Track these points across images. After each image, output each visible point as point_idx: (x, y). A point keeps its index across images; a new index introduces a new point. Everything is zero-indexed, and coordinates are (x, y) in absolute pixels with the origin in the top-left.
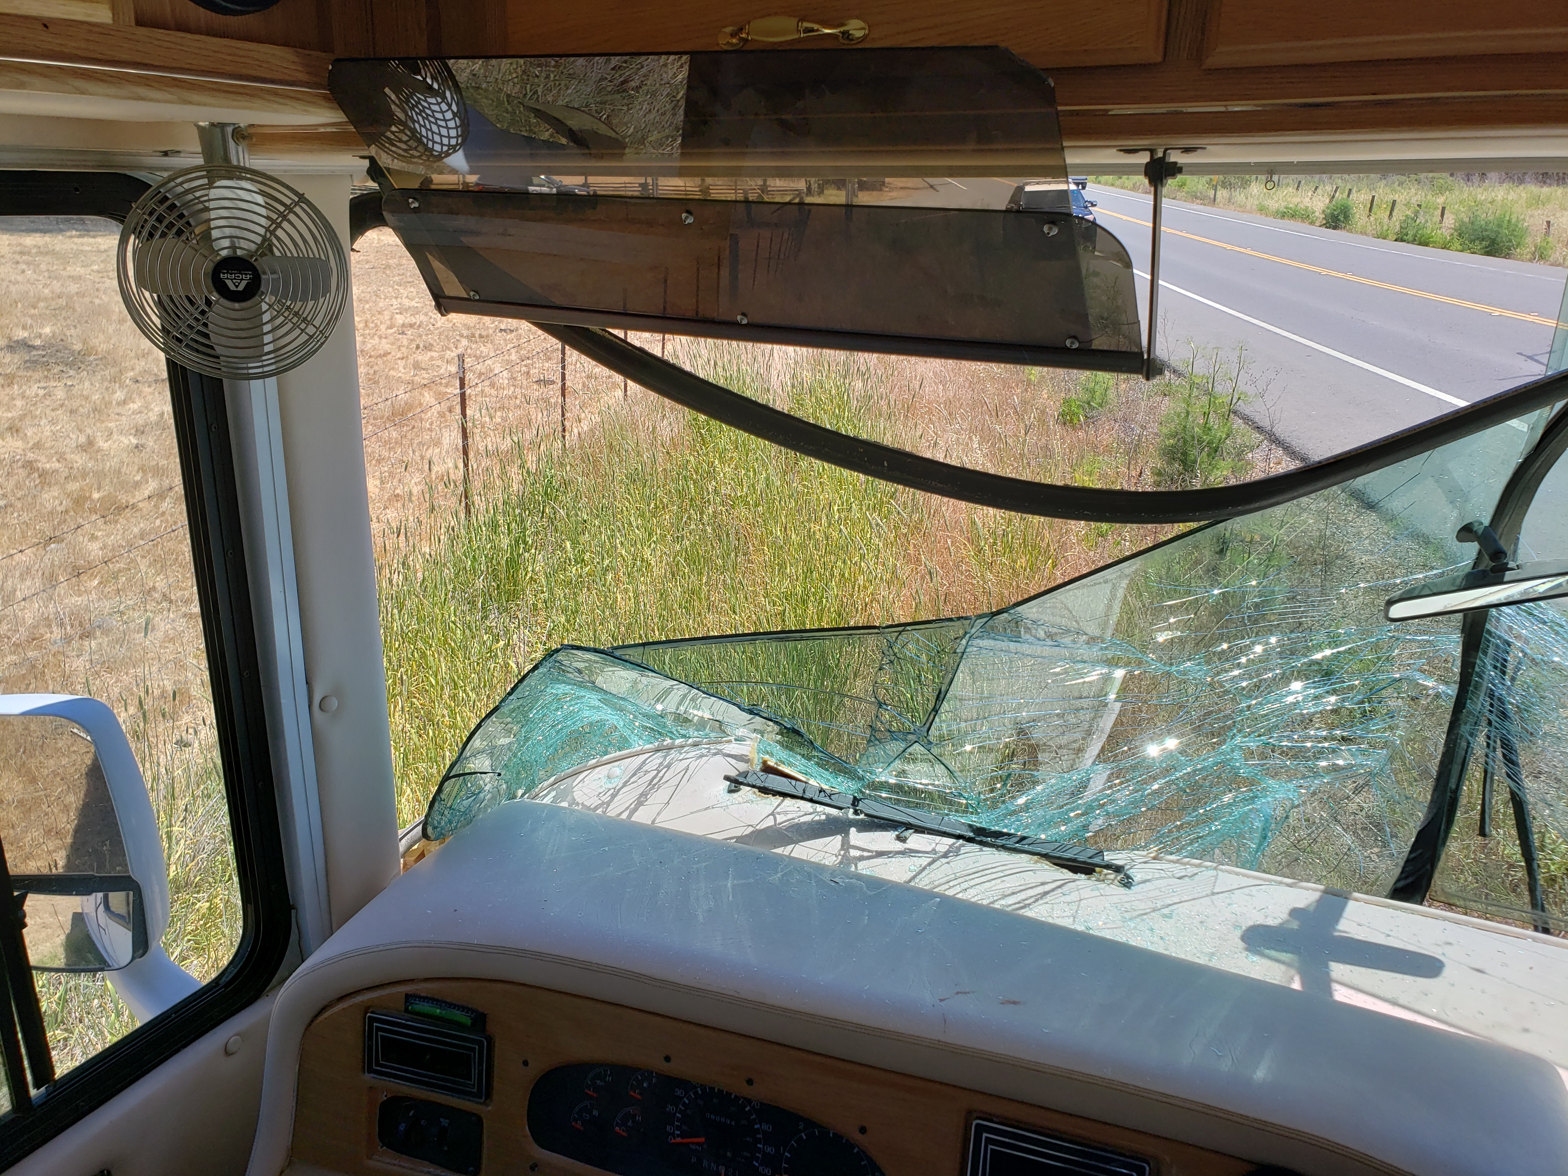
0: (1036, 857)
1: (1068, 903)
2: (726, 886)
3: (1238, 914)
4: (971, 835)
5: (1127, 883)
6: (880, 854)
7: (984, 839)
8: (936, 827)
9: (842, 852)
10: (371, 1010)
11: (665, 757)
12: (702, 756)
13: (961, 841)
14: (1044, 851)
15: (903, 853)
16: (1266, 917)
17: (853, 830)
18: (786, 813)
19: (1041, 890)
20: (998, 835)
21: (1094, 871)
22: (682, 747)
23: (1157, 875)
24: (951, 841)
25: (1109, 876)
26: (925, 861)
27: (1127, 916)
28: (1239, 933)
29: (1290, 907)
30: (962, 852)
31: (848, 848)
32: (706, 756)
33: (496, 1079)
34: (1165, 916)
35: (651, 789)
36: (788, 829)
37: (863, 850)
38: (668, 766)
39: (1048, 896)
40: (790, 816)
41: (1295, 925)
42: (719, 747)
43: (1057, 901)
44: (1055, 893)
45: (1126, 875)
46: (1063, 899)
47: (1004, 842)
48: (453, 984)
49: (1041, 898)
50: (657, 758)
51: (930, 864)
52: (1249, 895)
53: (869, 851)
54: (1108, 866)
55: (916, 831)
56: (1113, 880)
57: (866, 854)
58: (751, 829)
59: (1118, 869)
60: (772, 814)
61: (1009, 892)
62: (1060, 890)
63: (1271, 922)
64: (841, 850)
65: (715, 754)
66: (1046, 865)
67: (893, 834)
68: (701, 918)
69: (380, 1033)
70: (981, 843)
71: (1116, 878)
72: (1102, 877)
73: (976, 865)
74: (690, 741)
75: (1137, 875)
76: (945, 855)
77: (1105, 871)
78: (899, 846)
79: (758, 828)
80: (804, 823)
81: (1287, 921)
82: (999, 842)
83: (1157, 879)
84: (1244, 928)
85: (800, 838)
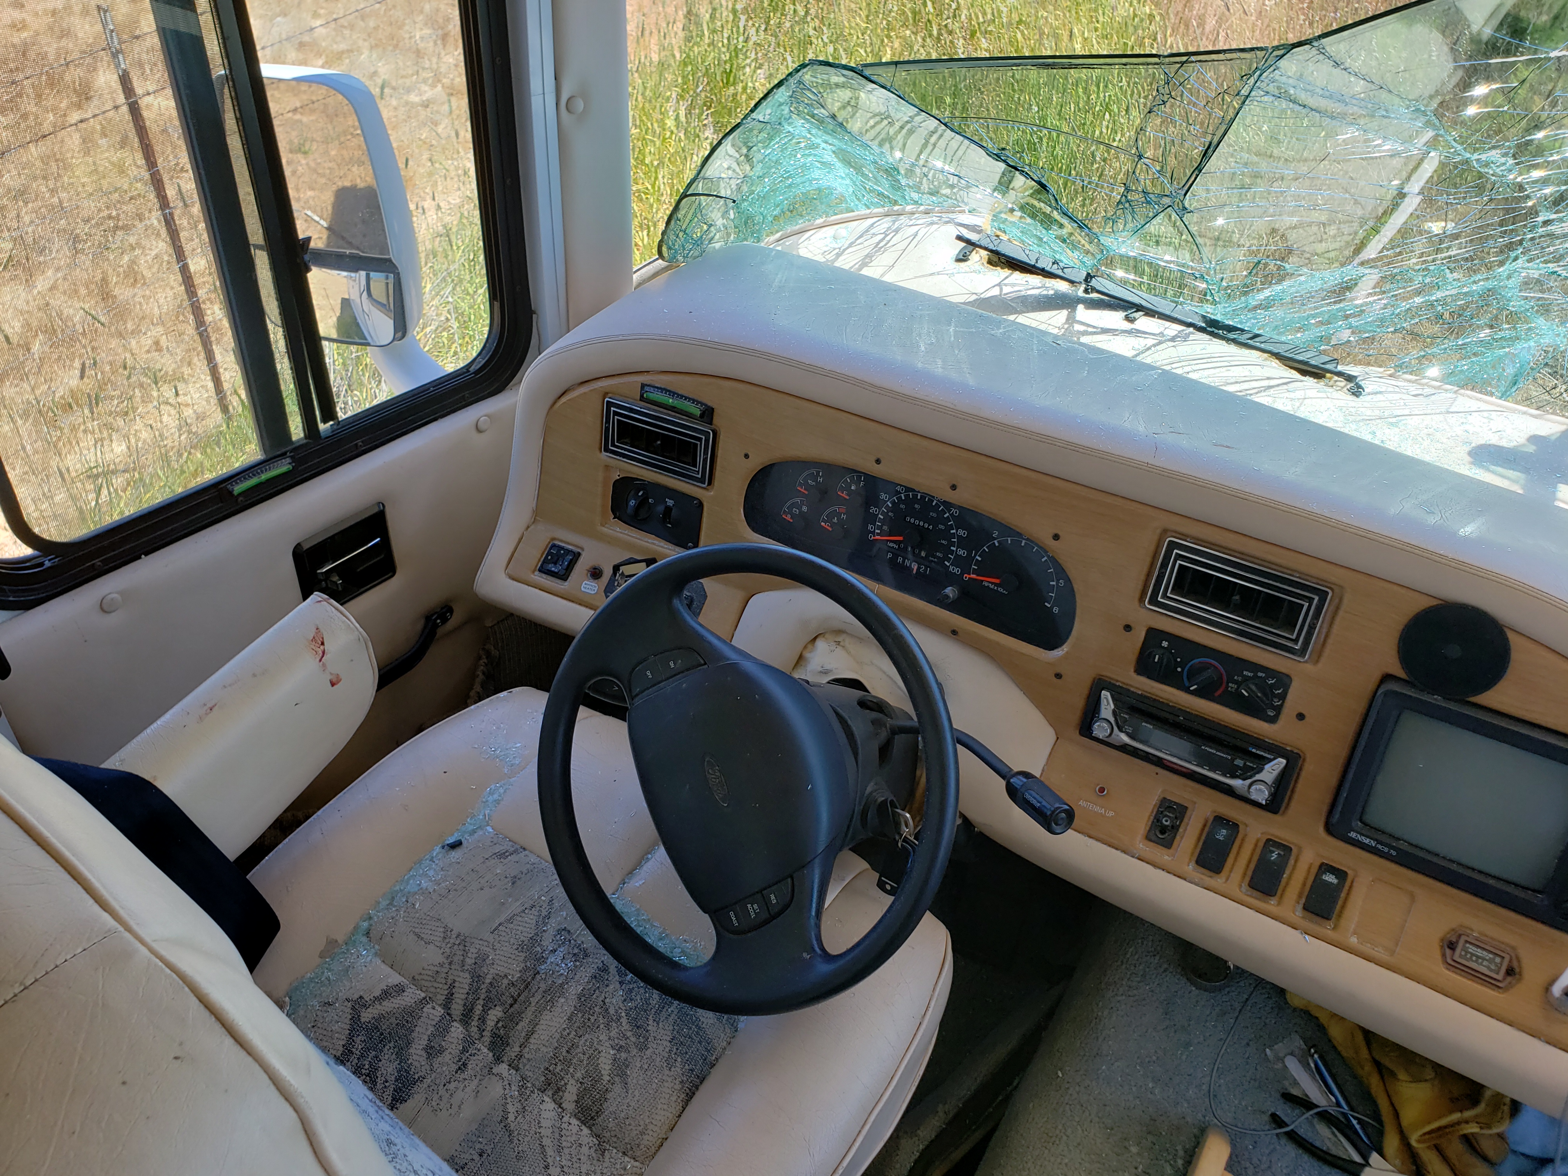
0: (1266, 355)
1: (1292, 400)
2: (948, 330)
3: (1471, 432)
4: (1204, 325)
5: (1357, 391)
6: (1105, 331)
7: (1216, 331)
8: (1168, 313)
9: (1066, 326)
10: (610, 395)
11: (894, 222)
12: (932, 223)
13: (1191, 329)
14: (1276, 351)
15: (1129, 332)
16: (1501, 439)
17: (1080, 307)
18: (1013, 285)
19: (1266, 383)
20: (1231, 329)
21: (1324, 377)
22: (913, 213)
23: (1392, 390)
24: (1181, 328)
25: (1338, 383)
26: (1150, 342)
27: (1351, 418)
28: (1468, 448)
29: (1532, 433)
30: (1190, 338)
31: (1072, 323)
32: (937, 223)
33: (718, 468)
34: (1392, 424)
35: (876, 252)
36: (1012, 300)
37: (1088, 325)
38: (897, 231)
39: (1272, 390)
40: (1016, 289)
41: (1531, 449)
42: (951, 216)
43: (1281, 395)
44: (1280, 388)
45: (1357, 384)
46: (1287, 395)
47: (1235, 336)
48: (687, 378)
49: (1264, 391)
50: (886, 223)
51: (1154, 345)
52: (1488, 418)
53: (1094, 327)
54: (1340, 374)
55: (1147, 314)
56: (1343, 388)
57: (1090, 330)
58: (974, 297)
59: (1350, 378)
60: (999, 285)
61: (1233, 380)
62: (1285, 387)
63: (1504, 443)
64: (1065, 323)
65: (947, 222)
66: (1275, 363)
67: (1121, 314)
68: (923, 349)
69: (616, 417)
70: (1211, 334)
71: (1345, 386)
72: (1331, 383)
73: (1204, 352)
74: (922, 208)
75: (1369, 386)
76: (1173, 339)
77: (1336, 378)
78: (1127, 326)
79: (982, 296)
80: (1031, 296)
81: (1523, 445)
82: (1231, 336)
83: (1390, 392)
84: (1473, 445)
85: (1024, 310)
